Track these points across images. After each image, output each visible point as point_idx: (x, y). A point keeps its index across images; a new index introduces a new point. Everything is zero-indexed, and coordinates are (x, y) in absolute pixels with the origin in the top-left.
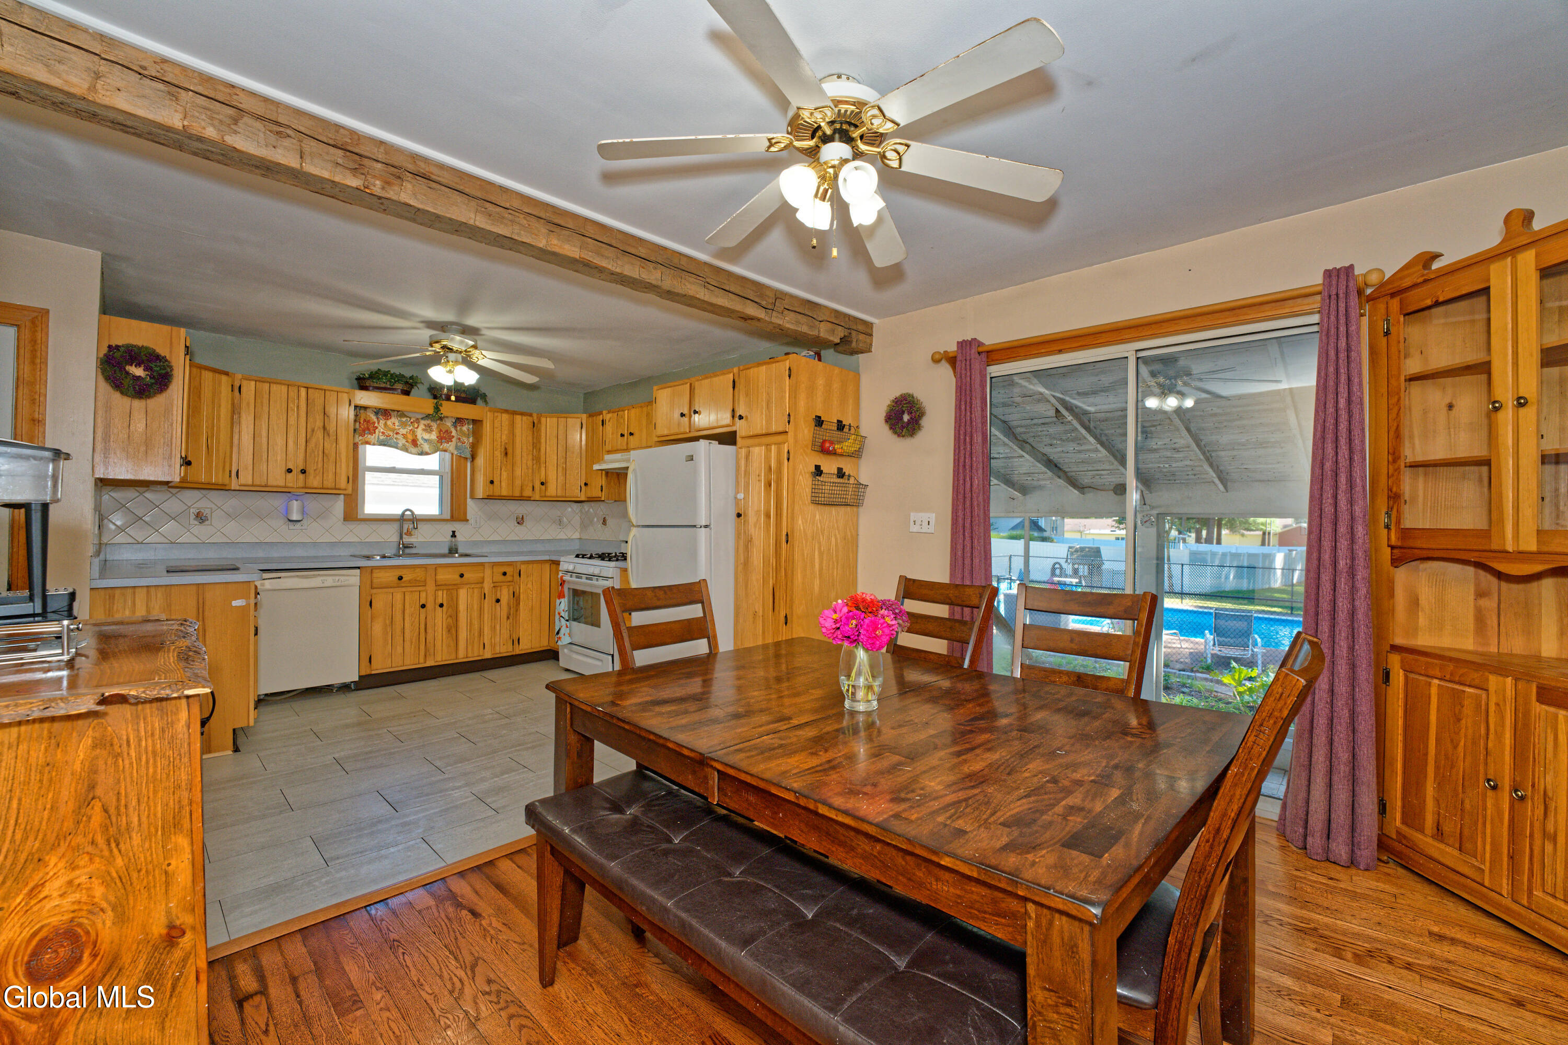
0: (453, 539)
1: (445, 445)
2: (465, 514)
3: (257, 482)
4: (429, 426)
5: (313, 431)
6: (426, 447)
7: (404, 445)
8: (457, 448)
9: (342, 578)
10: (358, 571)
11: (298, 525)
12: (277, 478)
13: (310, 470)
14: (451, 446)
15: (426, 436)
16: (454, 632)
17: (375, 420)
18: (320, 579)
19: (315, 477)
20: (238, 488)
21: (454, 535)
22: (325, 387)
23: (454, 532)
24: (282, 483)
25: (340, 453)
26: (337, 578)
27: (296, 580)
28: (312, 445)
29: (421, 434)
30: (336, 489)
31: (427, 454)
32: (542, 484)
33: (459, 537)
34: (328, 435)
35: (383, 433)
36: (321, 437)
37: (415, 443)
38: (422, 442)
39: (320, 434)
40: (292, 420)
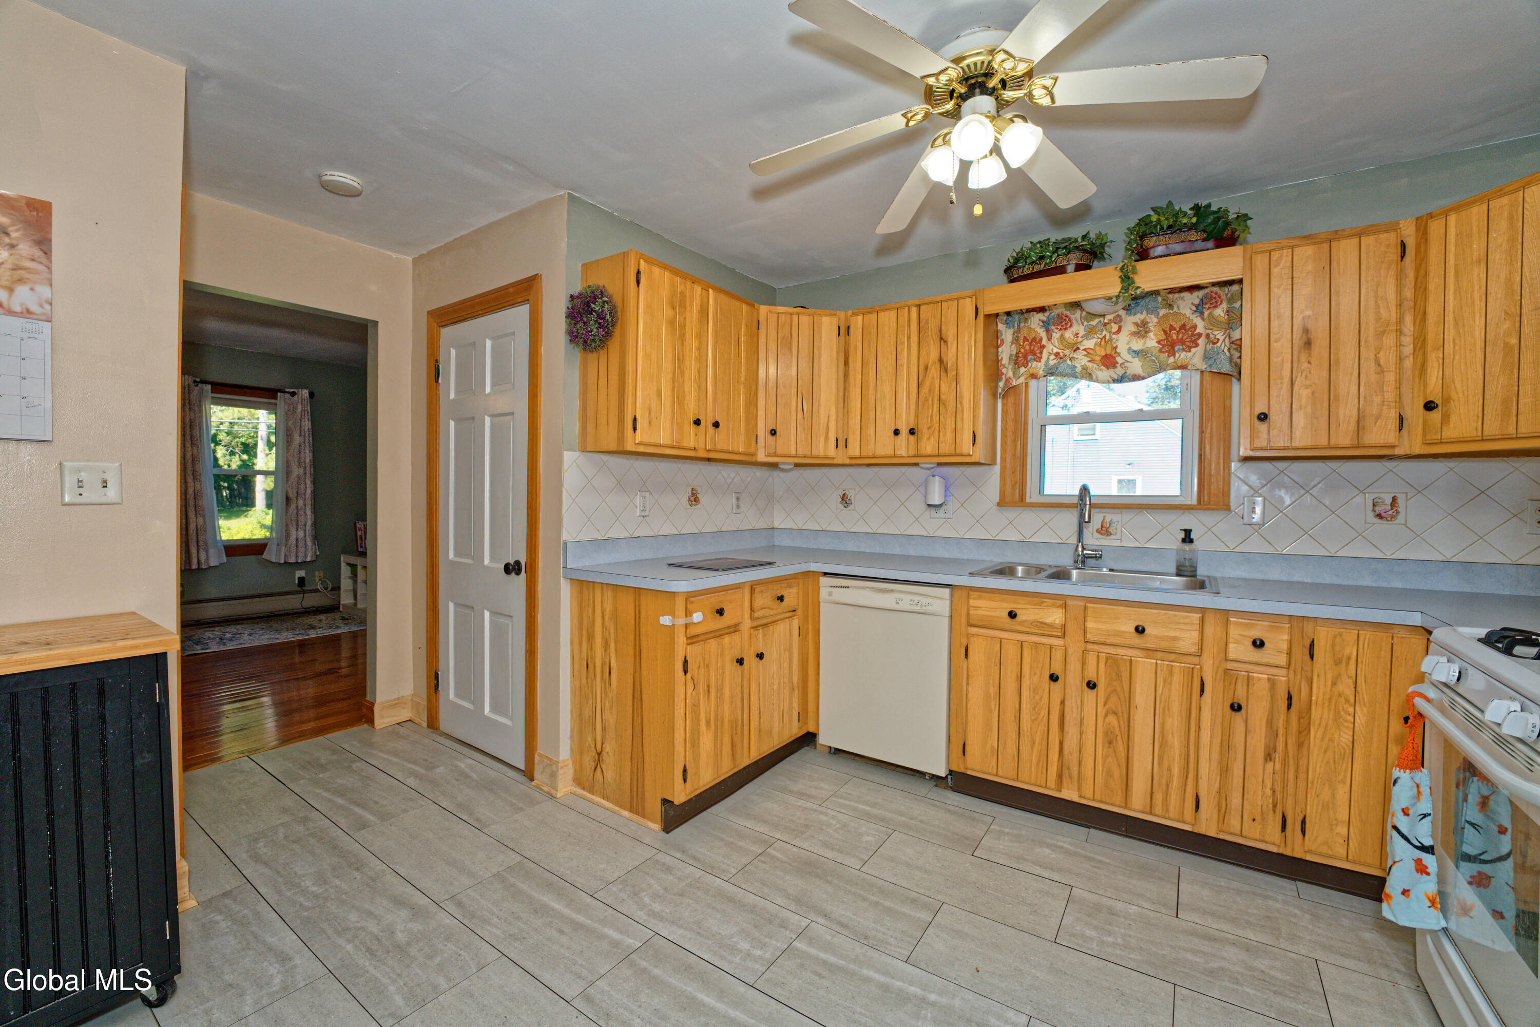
0: (1187, 547)
1: (1182, 356)
2: (1226, 493)
3: (864, 454)
4: (1144, 324)
5: (926, 368)
6: (1136, 366)
7: (1084, 368)
8: (1206, 357)
9: (924, 600)
10: (947, 591)
11: (941, 513)
12: (884, 445)
13: (923, 428)
14: (1195, 357)
15: (1137, 345)
16: (1120, 746)
17: (1043, 334)
18: (894, 596)
19: (929, 439)
20: (848, 461)
21: (1187, 538)
22: (939, 299)
23: (1188, 532)
24: (890, 452)
25: (962, 397)
26: (917, 598)
27: (866, 593)
28: (925, 390)
29: (1124, 342)
30: (956, 455)
31: (1137, 378)
32: (1429, 406)
33: (1201, 542)
34: (946, 371)
35: (1057, 354)
36: (936, 376)
37: (1109, 361)
38: (1128, 357)
39: (934, 371)
40: (904, 360)
